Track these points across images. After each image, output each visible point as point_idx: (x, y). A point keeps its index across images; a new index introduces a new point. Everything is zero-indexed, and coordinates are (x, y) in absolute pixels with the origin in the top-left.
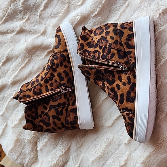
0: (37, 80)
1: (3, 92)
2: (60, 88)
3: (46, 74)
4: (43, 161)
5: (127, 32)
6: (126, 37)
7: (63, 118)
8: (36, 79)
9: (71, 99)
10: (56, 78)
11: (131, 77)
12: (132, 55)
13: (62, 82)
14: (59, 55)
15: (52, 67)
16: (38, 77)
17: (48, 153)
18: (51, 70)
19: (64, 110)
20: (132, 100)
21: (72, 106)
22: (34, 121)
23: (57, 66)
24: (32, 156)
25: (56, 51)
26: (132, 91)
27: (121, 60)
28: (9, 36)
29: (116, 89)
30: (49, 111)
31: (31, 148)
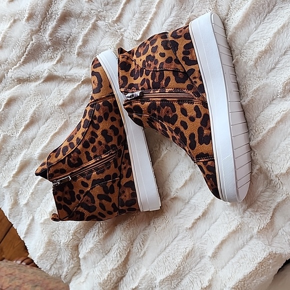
0: (71, 145)
1: (27, 170)
2: (107, 154)
3: (84, 134)
4: (88, 274)
5: (182, 43)
6: (183, 50)
7: (114, 198)
8: (68, 143)
9: (125, 168)
10: (100, 138)
11: (200, 106)
12: (196, 74)
13: (110, 144)
14: (101, 103)
15: (92, 122)
16: (71, 140)
17: (95, 264)
18: (91, 127)
19: (115, 185)
20: (208, 139)
21: (126, 177)
22: (68, 206)
23: (100, 119)
24: (73, 265)
25: (96, 96)
26: (205, 126)
27: (181, 85)
28: (33, 85)
29: (182, 129)
30: (91, 189)
31: (69, 255)
